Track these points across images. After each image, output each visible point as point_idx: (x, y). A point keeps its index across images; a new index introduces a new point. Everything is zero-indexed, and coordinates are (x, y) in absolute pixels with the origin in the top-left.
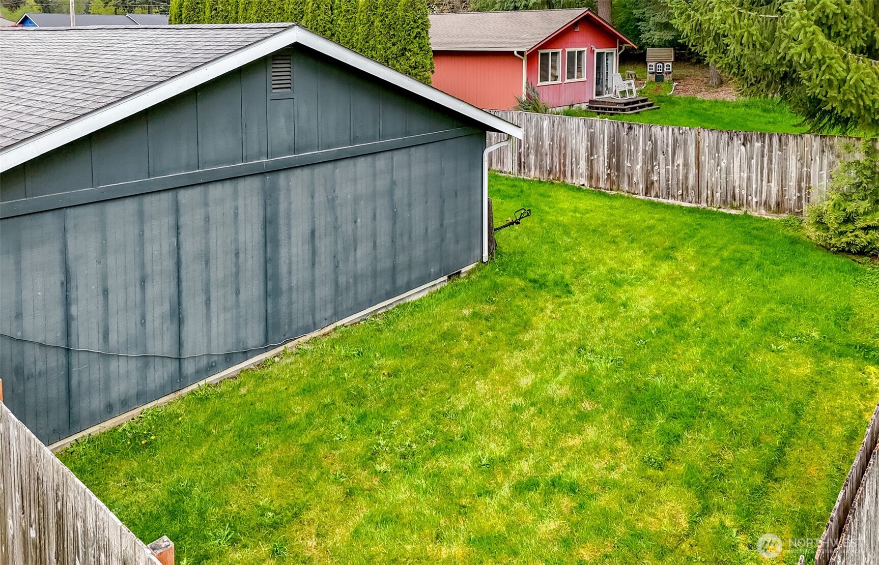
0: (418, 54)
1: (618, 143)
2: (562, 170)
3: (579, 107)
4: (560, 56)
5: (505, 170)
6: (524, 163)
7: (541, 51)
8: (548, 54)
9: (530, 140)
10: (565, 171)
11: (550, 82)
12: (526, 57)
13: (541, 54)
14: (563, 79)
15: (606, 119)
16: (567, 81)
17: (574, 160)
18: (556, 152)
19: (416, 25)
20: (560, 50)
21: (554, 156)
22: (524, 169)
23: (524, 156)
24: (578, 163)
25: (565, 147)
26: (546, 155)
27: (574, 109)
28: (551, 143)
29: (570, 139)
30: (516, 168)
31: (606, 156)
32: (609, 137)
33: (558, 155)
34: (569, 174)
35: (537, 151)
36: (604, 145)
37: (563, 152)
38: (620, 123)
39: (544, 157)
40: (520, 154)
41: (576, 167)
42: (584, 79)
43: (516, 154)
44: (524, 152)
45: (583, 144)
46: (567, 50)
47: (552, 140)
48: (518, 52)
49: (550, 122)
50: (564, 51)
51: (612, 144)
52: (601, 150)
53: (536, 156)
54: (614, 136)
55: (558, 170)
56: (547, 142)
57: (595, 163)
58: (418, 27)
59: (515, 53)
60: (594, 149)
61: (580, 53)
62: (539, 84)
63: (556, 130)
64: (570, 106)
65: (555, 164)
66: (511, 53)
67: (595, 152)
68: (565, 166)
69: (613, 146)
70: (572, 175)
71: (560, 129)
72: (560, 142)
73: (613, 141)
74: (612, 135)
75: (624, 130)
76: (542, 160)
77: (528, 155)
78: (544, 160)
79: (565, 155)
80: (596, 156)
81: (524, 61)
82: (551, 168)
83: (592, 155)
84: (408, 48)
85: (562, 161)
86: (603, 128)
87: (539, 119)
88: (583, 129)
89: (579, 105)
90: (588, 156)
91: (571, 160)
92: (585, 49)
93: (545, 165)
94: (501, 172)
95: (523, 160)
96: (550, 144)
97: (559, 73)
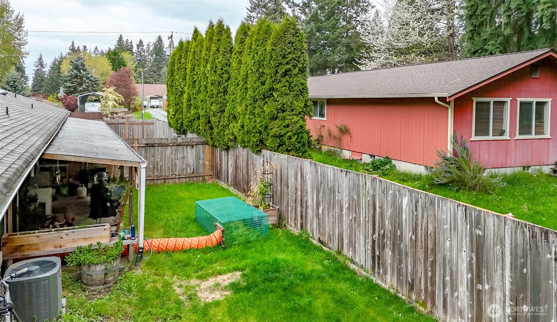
0: (287, 95)
1: (535, 273)
2: (429, 290)
3: (538, 170)
4: (508, 108)
5: (357, 260)
6: (379, 257)
7: (475, 100)
8: (489, 103)
9: (385, 224)
10: (433, 294)
11: (491, 137)
12: (452, 104)
13: (477, 103)
14: (512, 134)
15: (510, 215)
16: (518, 137)
17: (448, 278)
18: (421, 255)
19: (285, 61)
20: (508, 100)
21: (418, 261)
22: (379, 269)
23: (379, 247)
24: (454, 289)
25: (434, 251)
26: (407, 255)
27: (530, 171)
28: (414, 237)
29: (441, 238)
30: (369, 262)
31: (507, 293)
32: (514, 254)
33: (422, 261)
34: (439, 302)
35: (394, 244)
36: (503, 269)
37: (430, 259)
38: (538, 231)
39: (404, 257)
40: (374, 241)
41: (452, 295)
42: (548, 136)
43: (370, 240)
44: (379, 239)
45: (464, 254)
46: (519, 100)
47: (415, 232)
48: (439, 99)
49: (412, 201)
50: (513, 102)
51: (522, 272)
52: (497, 277)
53: (393, 251)
54: (525, 256)
55: (423, 288)
56: (408, 235)
57: (486, 298)
58: (287, 63)
59: (436, 99)
60: (484, 271)
61: (541, 105)
62: (474, 138)
63: (420, 216)
64: (524, 167)
65: (419, 274)
66: (429, 101)
67: (485, 277)
68: (433, 284)
69: (523, 277)
70: (445, 306)
71: (425, 216)
72: (426, 240)
73: (524, 265)
74: (520, 252)
75: (549, 248)
76: (400, 262)
77: (383, 248)
78: (404, 262)
79: (433, 264)
80: (487, 287)
81: (450, 110)
82: (413, 280)
83: (480, 280)
84: (275, 88)
85: (430, 274)
86: (501, 232)
87: (397, 192)
88: (463, 227)
89: (538, 167)
90: (472, 280)
91: (444, 277)
92: (549, 100)
93: (404, 270)
94: (352, 261)
95: (377, 253)
96: (411, 238)
97: (507, 126)
